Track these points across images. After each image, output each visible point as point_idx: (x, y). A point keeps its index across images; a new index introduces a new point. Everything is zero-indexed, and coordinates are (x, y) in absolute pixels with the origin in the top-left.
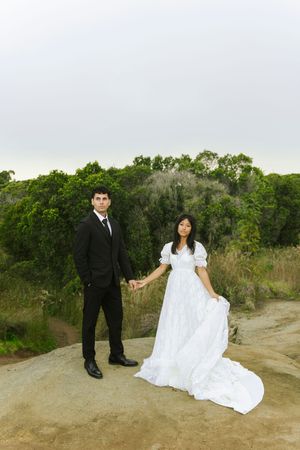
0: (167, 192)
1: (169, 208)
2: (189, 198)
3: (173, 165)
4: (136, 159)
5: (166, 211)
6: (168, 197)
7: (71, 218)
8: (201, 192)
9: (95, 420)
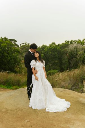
0: (73, 50)
1: (74, 54)
2: (79, 51)
3: (76, 42)
4: (66, 41)
5: (72, 55)
6: (73, 51)
7: (47, 57)
8: (83, 49)
9: (16, 109)
